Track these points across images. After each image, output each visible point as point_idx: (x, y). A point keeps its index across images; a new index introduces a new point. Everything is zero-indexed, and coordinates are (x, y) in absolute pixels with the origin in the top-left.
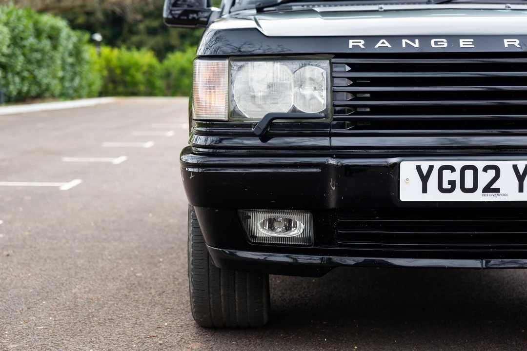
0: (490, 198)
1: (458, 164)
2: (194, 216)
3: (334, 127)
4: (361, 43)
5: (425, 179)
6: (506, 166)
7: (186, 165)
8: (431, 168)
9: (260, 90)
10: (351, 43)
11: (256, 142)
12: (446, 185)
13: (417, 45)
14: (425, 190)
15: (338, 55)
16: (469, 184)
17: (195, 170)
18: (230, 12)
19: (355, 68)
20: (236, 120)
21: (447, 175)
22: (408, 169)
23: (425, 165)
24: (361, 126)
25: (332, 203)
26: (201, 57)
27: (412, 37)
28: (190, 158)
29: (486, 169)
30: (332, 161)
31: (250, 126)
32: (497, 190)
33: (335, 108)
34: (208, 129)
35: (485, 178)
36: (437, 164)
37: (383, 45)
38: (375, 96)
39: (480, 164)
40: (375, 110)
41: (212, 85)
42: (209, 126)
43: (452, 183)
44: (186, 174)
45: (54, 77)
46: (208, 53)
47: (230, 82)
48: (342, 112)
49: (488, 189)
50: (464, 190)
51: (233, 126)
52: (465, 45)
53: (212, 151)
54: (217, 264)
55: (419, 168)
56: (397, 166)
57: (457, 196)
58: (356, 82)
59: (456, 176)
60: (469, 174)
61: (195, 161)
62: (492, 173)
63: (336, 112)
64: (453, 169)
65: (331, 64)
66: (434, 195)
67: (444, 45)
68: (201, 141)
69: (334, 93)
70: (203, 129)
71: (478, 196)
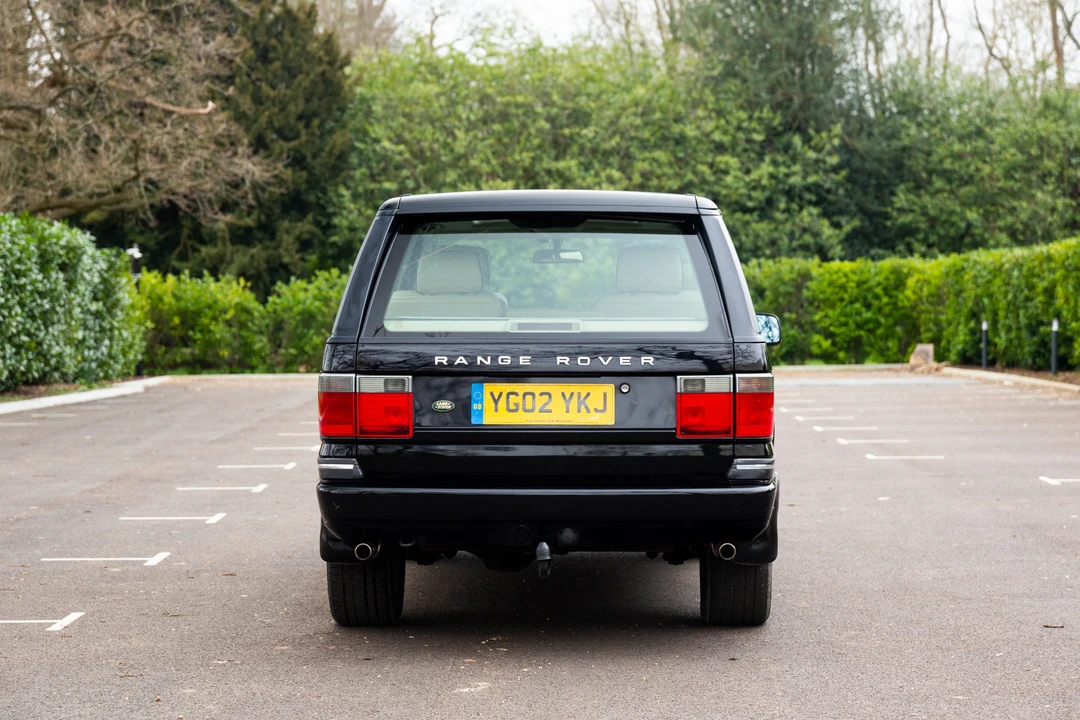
45: (69, 341)
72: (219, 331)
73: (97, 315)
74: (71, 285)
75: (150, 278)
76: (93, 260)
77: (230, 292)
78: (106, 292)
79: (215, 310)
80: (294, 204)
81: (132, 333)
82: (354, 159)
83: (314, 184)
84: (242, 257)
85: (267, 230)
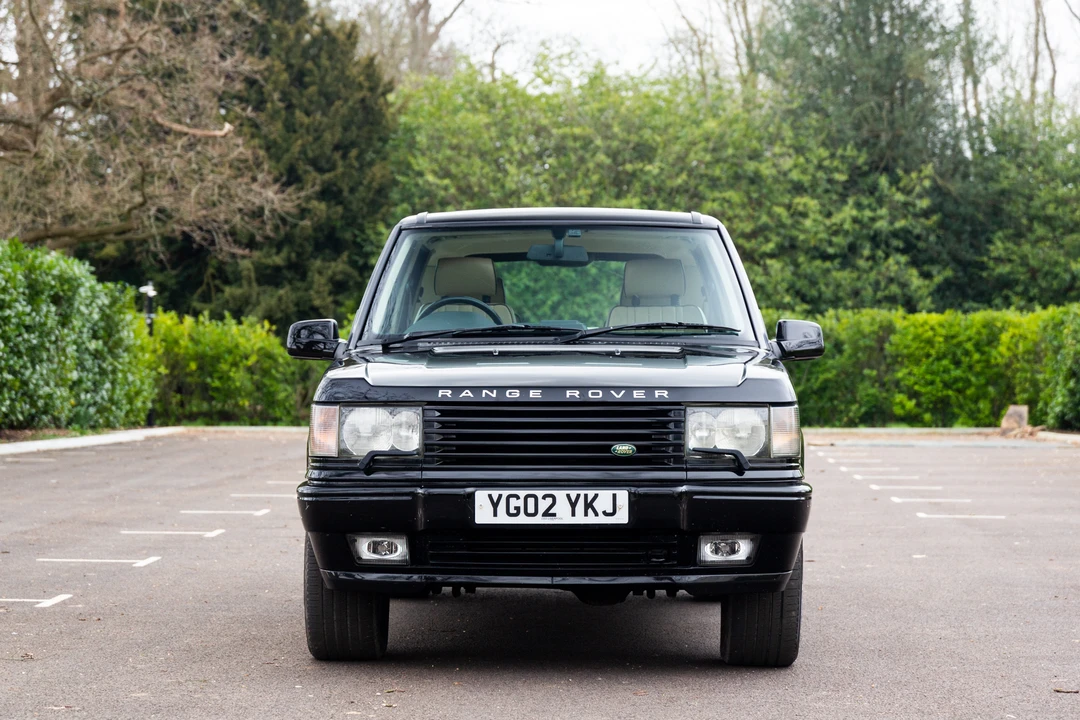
0: (548, 521)
1: (522, 493)
2: (310, 545)
3: (425, 462)
4: (449, 393)
5: (495, 505)
6: (561, 495)
7: (302, 495)
8: (500, 496)
9: (365, 431)
10: (441, 393)
11: (362, 476)
12: (512, 511)
13: (494, 395)
14: (495, 515)
15: (430, 403)
16: (531, 510)
17: (310, 499)
18: (356, 347)
19: (444, 413)
20: (345, 457)
21: (514, 502)
22: (481, 497)
23: (495, 494)
24: (449, 462)
25: (421, 527)
26: (318, 403)
27: (491, 388)
28: (305, 490)
29: (544, 497)
30: (420, 491)
31: (356, 461)
32: (554, 515)
33: (427, 446)
34: (322, 465)
35: (544, 505)
36: (505, 493)
37: (467, 394)
38: (460, 437)
39: (540, 493)
40: (460, 448)
41: (326, 426)
42: (322, 462)
43: (517, 509)
44: (302, 504)
46: (323, 399)
47: (341, 424)
48: (433, 450)
49: (546, 514)
50: (527, 514)
51: (341, 462)
52: (534, 395)
53: (326, 482)
54: (328, 586)
55: (490, 496)
56: (472, 495)
57: (522, 519)
58: (444, 425)
59: (520, 503)
60: (531, 501)
61: (309, 492)
62: (549, 501)
63: (427, 450)
64: (518, 497)
65: (423, 410)
66: (503, 519)
67: (516, 394)
68: (315, 474)
69: (426, 435)
70: (317, 464)
71: (539, 520)
72: (239, 378)
73: (97, 355)
74: (64, 321)
75: (166, 319)
76: (92, 293)
77: (253, 336)
78: (107, 330)
79: (236, 355)
80: (329, 241)
81: (141, 377)
82: (395, 195)
83: (351, 220)
84: (270, 298)
85: (298, 269)
